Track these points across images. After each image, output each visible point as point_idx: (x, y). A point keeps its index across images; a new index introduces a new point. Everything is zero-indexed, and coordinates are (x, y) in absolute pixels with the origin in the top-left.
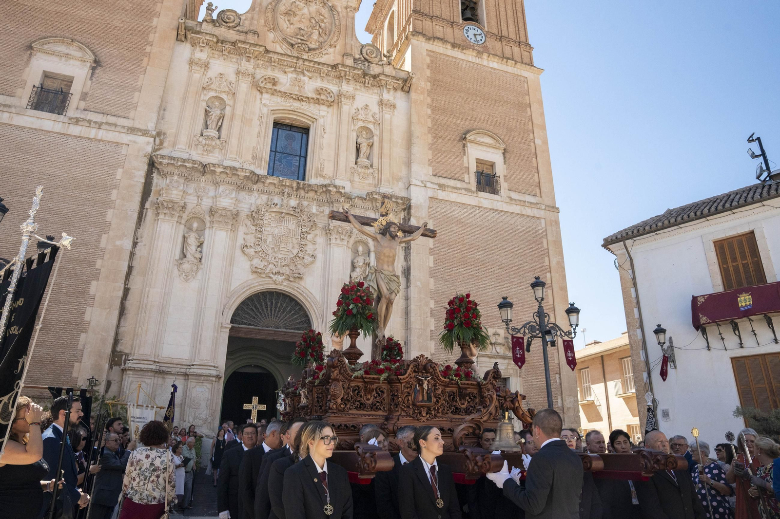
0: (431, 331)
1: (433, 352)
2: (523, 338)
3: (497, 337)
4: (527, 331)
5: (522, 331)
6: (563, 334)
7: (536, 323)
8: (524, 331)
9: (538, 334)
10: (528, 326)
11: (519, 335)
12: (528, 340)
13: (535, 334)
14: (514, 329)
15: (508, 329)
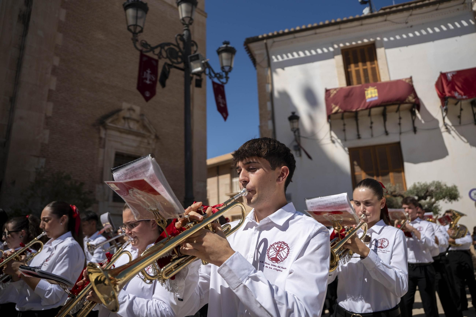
0: (50, 91)
1: (50, 114)
2: (157, 61)
3: (132, 112)
4: (164, 54)
5: (157, 51)
6: (213, 75)
7: (178, 46)
8: (160, 53)
9: (179, 63)
10: (166, 48)
11: (150, 54)
12: (164, 67)
13: (175, 61)
14: (145, 45)
15: (135, 40)
